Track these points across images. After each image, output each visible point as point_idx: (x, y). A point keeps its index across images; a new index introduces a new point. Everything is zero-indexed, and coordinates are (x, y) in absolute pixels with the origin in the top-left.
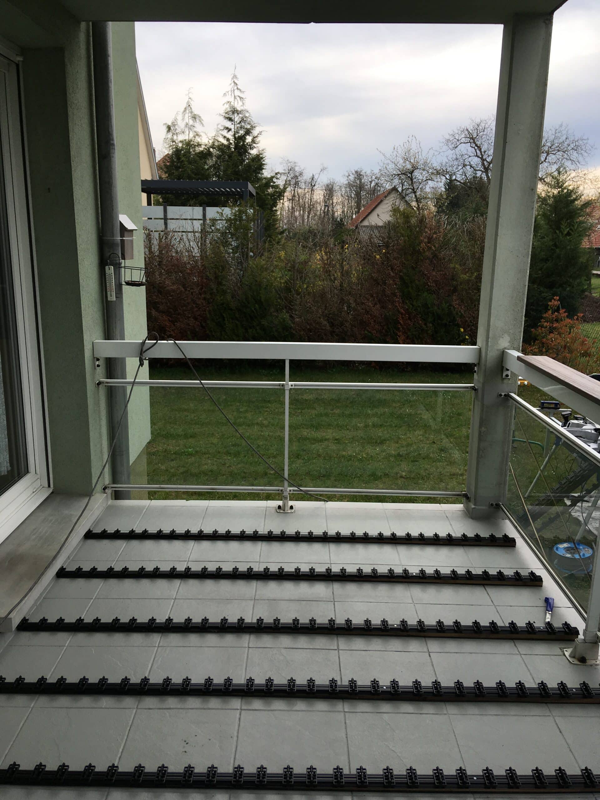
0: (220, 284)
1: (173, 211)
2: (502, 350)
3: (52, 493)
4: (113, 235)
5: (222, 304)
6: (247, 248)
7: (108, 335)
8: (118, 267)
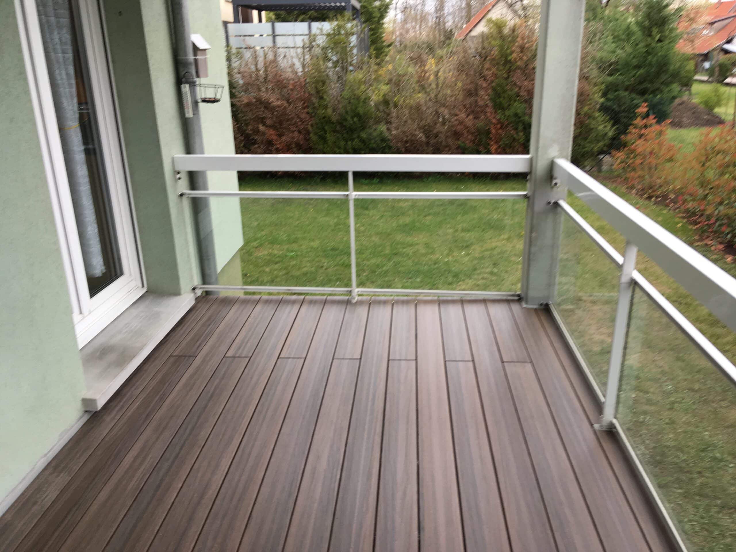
0: (321, 98)
1: (282, 27)
2: (551, 160)
3: (146, 292)
4: (186, 55)
5: (324, 117)
6: (347, 62)
7: (189, 149)
8: (193, 85)
